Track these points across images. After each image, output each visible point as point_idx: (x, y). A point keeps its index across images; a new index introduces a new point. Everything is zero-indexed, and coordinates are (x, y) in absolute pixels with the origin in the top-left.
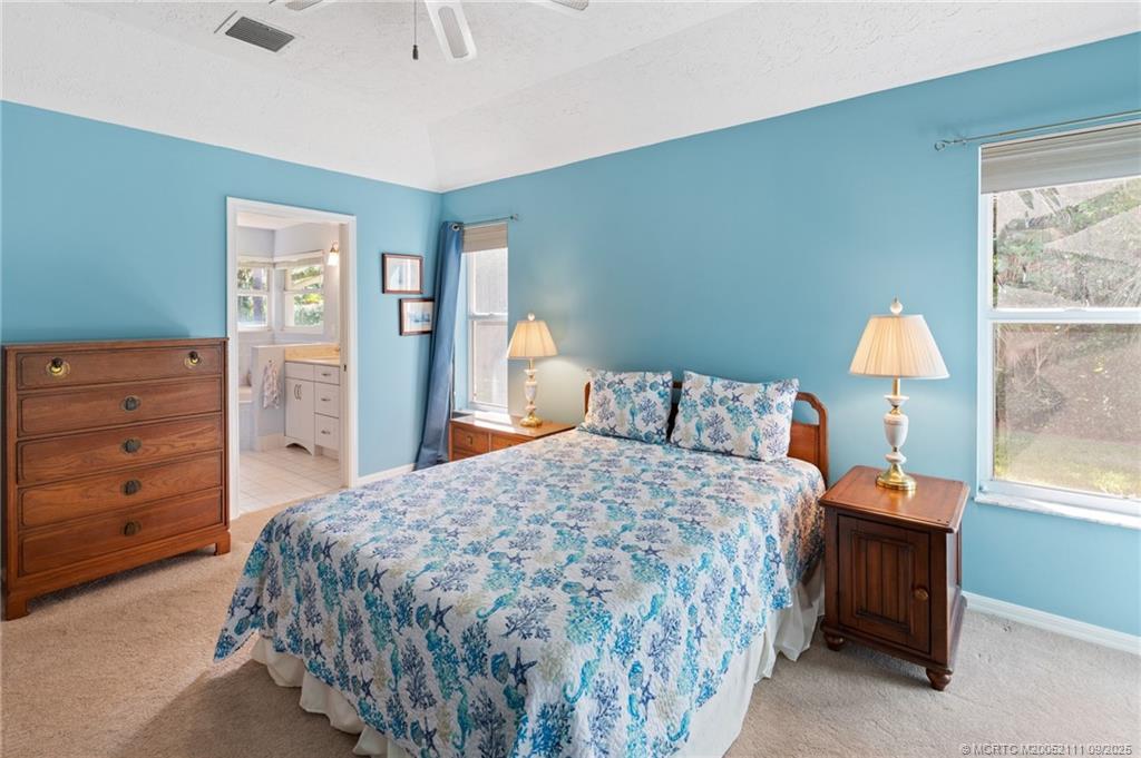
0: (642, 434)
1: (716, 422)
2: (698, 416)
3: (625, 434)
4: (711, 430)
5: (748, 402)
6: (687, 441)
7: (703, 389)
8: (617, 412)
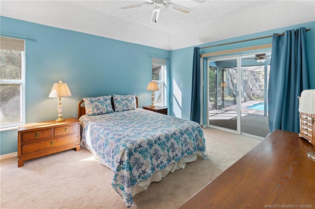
0: (110, 111)
1: (126, 104)
2: (122, 103)
3: (105, 113)
4: (126, 106)
5: (130, 98)
6: (120, 110)
7: (120, 98)
8: (102, 107)
